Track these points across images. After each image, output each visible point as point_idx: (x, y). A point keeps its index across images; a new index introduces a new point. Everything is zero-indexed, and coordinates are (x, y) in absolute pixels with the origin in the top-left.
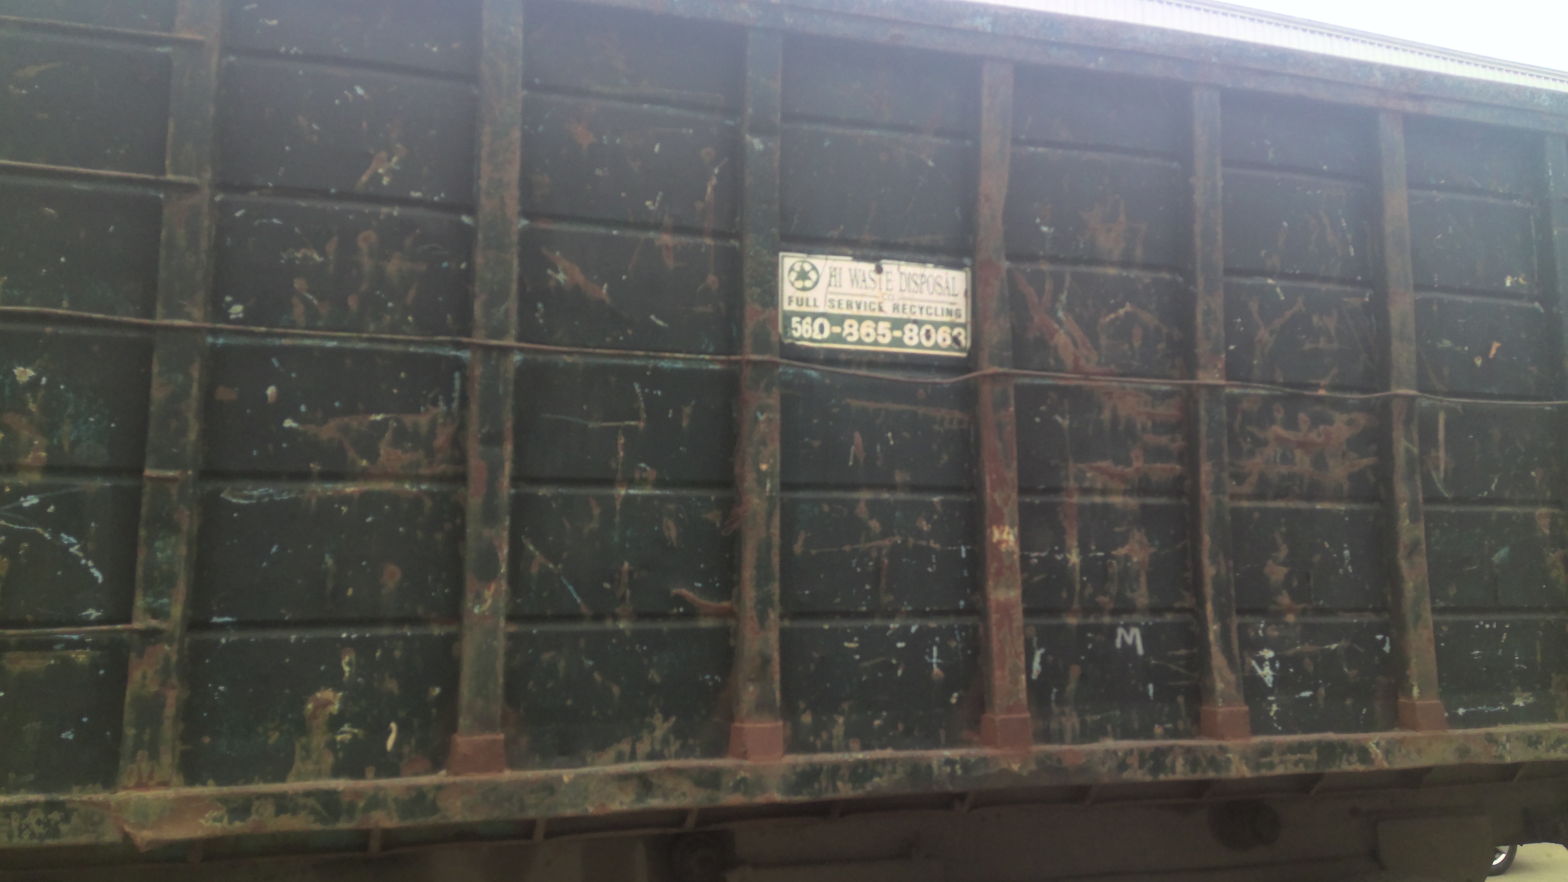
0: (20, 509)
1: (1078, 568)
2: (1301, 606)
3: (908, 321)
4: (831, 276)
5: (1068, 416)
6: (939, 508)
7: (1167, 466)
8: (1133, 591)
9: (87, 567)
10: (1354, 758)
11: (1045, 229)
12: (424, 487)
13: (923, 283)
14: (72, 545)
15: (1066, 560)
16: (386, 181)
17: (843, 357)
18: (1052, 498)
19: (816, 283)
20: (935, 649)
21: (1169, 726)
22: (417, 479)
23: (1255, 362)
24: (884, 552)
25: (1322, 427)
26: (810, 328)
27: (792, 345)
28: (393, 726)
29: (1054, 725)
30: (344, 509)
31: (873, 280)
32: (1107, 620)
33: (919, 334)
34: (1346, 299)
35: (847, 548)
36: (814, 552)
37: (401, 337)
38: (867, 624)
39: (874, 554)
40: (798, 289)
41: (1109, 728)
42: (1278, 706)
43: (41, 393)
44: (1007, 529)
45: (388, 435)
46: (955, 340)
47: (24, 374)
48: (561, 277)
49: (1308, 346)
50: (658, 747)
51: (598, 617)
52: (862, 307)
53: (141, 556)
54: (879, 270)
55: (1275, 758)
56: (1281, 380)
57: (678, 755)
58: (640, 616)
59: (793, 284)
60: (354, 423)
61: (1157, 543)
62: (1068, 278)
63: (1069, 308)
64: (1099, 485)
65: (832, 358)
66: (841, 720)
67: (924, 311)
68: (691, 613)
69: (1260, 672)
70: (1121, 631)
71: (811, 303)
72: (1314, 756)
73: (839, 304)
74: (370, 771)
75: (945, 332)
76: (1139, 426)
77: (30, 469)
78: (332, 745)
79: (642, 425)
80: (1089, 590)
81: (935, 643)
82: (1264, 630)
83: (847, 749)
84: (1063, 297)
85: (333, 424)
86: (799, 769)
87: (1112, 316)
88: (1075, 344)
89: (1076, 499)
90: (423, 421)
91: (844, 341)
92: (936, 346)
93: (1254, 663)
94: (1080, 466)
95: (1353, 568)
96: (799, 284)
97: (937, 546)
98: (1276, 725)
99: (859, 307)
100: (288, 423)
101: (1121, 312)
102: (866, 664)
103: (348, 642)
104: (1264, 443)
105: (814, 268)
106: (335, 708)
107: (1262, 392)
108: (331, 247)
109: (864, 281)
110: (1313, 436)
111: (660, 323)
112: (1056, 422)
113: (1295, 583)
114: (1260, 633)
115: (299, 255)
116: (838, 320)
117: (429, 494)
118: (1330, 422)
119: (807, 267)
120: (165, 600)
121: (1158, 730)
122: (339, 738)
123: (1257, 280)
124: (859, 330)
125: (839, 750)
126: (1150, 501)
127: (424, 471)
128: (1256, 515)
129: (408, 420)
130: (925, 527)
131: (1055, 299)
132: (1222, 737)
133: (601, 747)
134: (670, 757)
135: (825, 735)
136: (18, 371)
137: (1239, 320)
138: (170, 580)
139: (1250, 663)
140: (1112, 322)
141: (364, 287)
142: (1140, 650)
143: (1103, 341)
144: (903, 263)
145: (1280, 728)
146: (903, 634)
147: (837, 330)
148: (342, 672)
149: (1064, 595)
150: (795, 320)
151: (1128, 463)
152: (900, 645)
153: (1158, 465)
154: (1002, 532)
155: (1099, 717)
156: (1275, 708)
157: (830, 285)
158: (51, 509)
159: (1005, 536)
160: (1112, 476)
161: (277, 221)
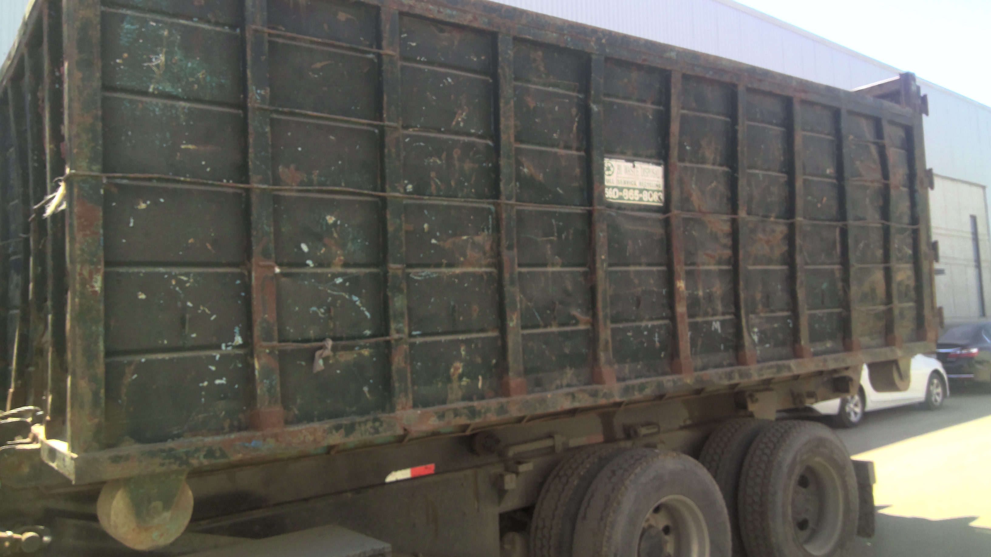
0: (335, 285)
1: (702, 297)
2: (766, 309)
3: (644, 190)
4: (618, 169)
5: (696, 232)
6: (656, 273)
7: (727, 252)
8: (717, 305)
9: (363, 311)
11: (688, 148)
12: (483, 269)
13: (648, 172)
14: (356, 301)
15: (698, 294)
16: (461, 124)
18: (692, 267)
19: (613, 173)
20: (657, 335)
21: (729, 362)
22: (481, 266)
24: (640, 293)
25: (773, 234)
26: (611, 193)
28: (480, 377)
30: (456, 281)
31: (632, 171)
32: (710, 318)
33: (648, 196)
34: (780, 179)
35: (628, 291)
37: (470, 200)
38: (634, 325)
41: (710, 364)
42: (759, 351)
43: (338, 228)
44: (682, 281)
45: (469, 246)
46: (659, 198)
47: (331, 219)
48: (526, 170)
49: (769, 200)
50: (569, 382)
51: (546, 326)
53: (390, 305)
54: (634, 166)
55: (764, 372)
58: (560, 325)
59: (608, 173)
60: (456, 240)
61: (724, 285)
62: (695, 170)
63: (696, 183)
64: (707, 261)
65: (620, 207)
67: (649, 185)
68: (578, 322)
69: (753, 337)
70: (713, 323)
71: (612, 181)
73: (621, 182)
74: (478, 398)
75: (656, 194)
76: (719, 234)
77: (337, 265)
78: (460, 387)
79: (555, 239)
80: (705, 306)
81: (657, 332)
82: (754, 320)
83: (633, 379)
84: (694, 179)
85: (450, 241)
86: (623, 388)
87: (710, 187)
88: (699, 199)
89: (700, 268)
90: (480, 239)
91: (623, 199)
92: (653, 201)
93: (751, 334)
94: (701, 253)
95: (782, 293)
97: (656, 289)
99: (628, 183)
100: (433, 241)
101: (713, 185)
102: (635, 342)
103: (462, 341)
104: (756, 241)
105: (612, 166)
106: (460, 371)
107: (755, 219)
108: (444, 156)
109: (629, 171)
110: (770, 238)
111: (560, 191)
112: (693, 234)
113: (764, 300)
115: (431, 161)
116: (621, 189)
117: (485, 272)
118: (775, 232)
119: (610, 165)
120: (402, 325)
121: (725, 364)
122: (463, 383)
123: (754, 171)
124: (628, 194)
126: (722, 267)
127: (483, 262)
129: (476, 239)
130: (652, 282)
131: (692, 179)
132: (749, 365)
133: (551, 382)
135: (623, 373)
136: (328, 218)
138: (402, 315)
140: (710, 189)
141: (456, 176)
142: (720, 331)
143: (708, 198)
144: (642, 163)
145: (760, 360)
146: (646, 328)
147: (621, 194)
148: (461, 354)
149: (698, 308)
150: (610, 190)
151: (716, 251)
152: (645, 333)
153: (724, 252)
154: (680, 283)
155: (708, 360)
157: (618, 173)
158: (347, 284)
159: (680, 285)
160: (710, 257)
161: (422, 144)
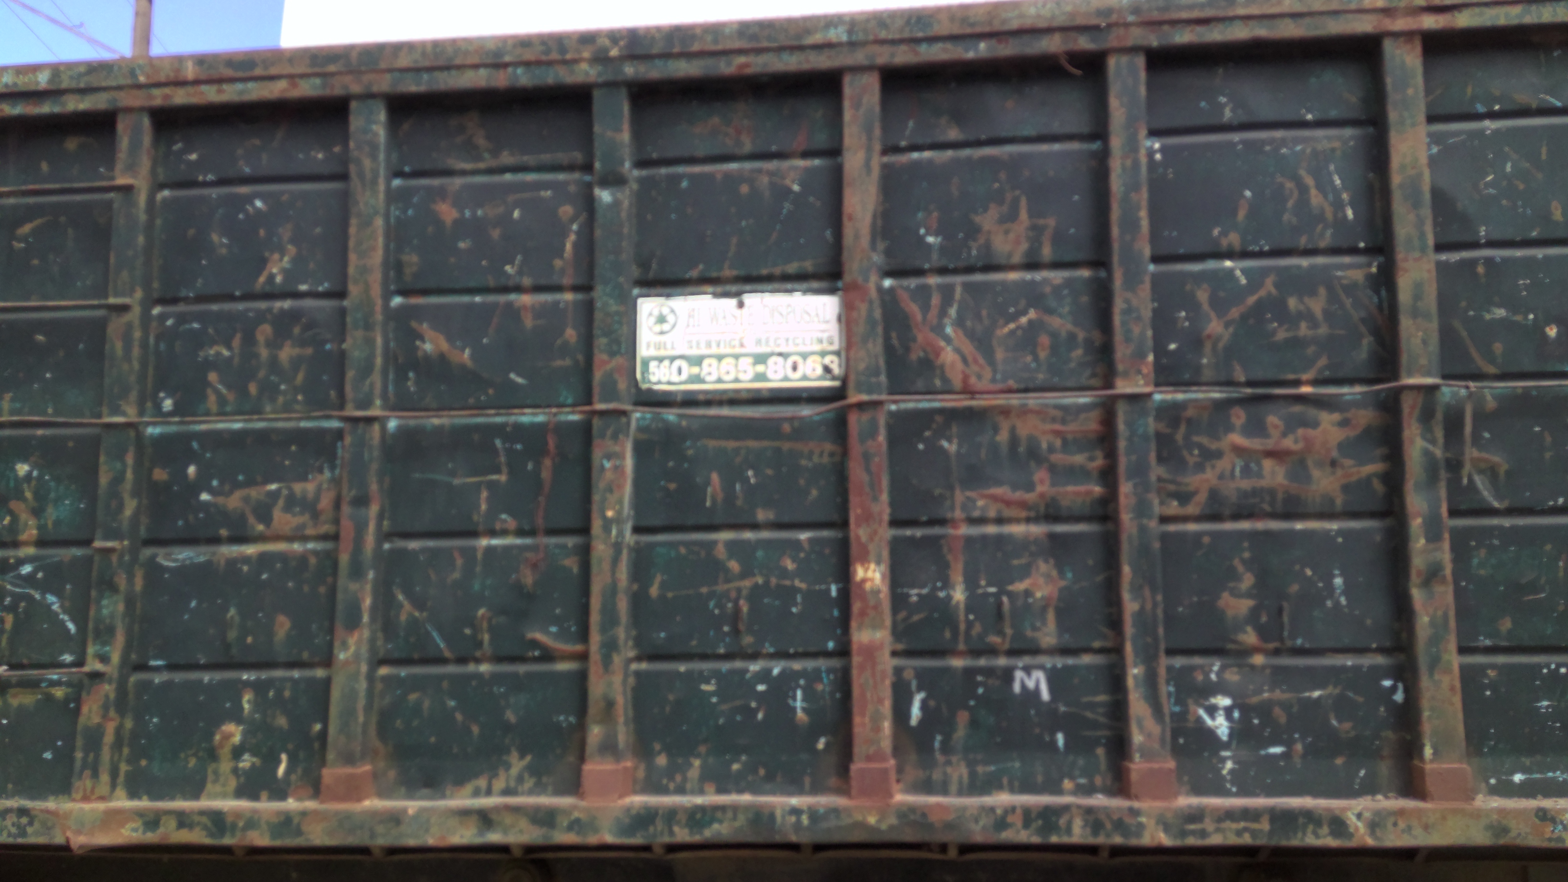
0: (20, 577)
1: (962, 606)
2: (1271, 646)
3: (772, 354)
4: (690, 316)
5: (955, 441)
6: (806, 546)
7: (1082, 488)
8: (1035, 629)
9: (64, 621)
10: (1325, 830)
11: (930, 239)
12: (310, 546)
13: (788, 314)
14: (53, 603)
15: (949, 598)
16: (279, 279)
17: (701, 397)
18: (936, 531)
19: (674, 326)
20: (799, 693)
21: (1082, 781)
22: (305, 539)
23: (1205, 361)
24: (745, 592)
25: (1300, 431)
26: (667, 371)
27: (650, 391)
28: (284, 757)
29: (937, 775)
30: (245, 568)
31: (734, 317)
32: (1002, 661)
33: (784, 367)
34: (1339, 273)
35: (704, 590)
36: (670, 595)
37: (294, 415)
38: (725, 666)
39: (733, 595)
40: (656, 333)
41: (1005, 781)
42: (1235, 763)
43: (34, 483)
44: (872, 566)
45: (281, 503)
46: (827, 369)
47: (23, 469)
48: (428, 347)
49: (1282, 335)
50: (512, 784)
51: (462, 660)
52: (722, 345)
53: (92, 613)
54: (741, 305)
55: (1209, 825)
56: (1243, 379)
57: (530, 792)
58: (498, 659)
59: (650, 329)
60: (254, 493)
61: (1069, 575)
62: (958, 290)
63: (959, 323)
64: (992, 514)
65: (690, 400)
66: (697, 763)
67: (790, 342)
68: (548, 656)
69: (1209, 722)
70: (1019, 675)
71: (669, 346)
72: (1265, 825)
73: (698, 344)
74: (264, 795)
75: (814, 362)
76: (1044, 446)
77: (26, 544)
78: (235, 771)
79: (503, 478)
80: (977, 629)
81: (799, 686)
82: (1218, 674)
83: (701, 792)
84: (953, 311)
85: (238, 494)
86: (634, 812)
87: (1012, 326)
88: (965, 360)
89: (964, 530)
90: (310, 487)
91: (703, 381)
92: (805, 378)
93: (1201, 712)
94: (969, 494)
95: (1347, 599)
96: (658, 328)
97: (803, 586)
98: (1228, 786)
99: (718, 345)
100: (204, 496)
101: (1024, 320)
102: (724, 707)
103: (247, 684)
104: (1218, 455)
105: (672, 311)
106: (237, 739)
107: (1217, 395)
108: (236, 342)
109: (724, 317)
110: (1288, 443)
111: (520, 380)
112: (942, 447)
113: (1264, 619)
114: (1213, 677)
115: (212, 352)
116: (697, 361)
117: (315, 553)
118: (1315, 424)
119: (665, 311)
120: (108, 648)
121: (1067, 784)
122: (241, 765)
123: (1211, 265)
124: (718, 369)
125: (693, 793)
126: (1061, 528)
127: (310, 531)
128: (1206, 540)
129: (298, 487)
130: (790, 565)
131: (943, 313)
132: (1137, 798)
133: (460, 781)
134: (523, 794)
135: (678, 778)
136: (18, 466)
137: (1183, 314)
138: (111, 631)
139: (1196, 712)
140: (1012, 332)
141: (262, 374)
142: (1045, 695)
143: (1000, 355)
144: (767, 294)
145: (1234, 789)
146: (764, 676)
147: (695, 370)
148: (242, 709)
149: (948, 635)
150: (653, 365)
151: (1030, 487)
152: (761, 688)
153: (1070, 488)
154: (866, 570)
155: (992, 768)
156: (1229, 765)
157: (688, 326)
158: (40, 575)
159: (870, 574)
160: (1008, 503)
161: (196, 325)
